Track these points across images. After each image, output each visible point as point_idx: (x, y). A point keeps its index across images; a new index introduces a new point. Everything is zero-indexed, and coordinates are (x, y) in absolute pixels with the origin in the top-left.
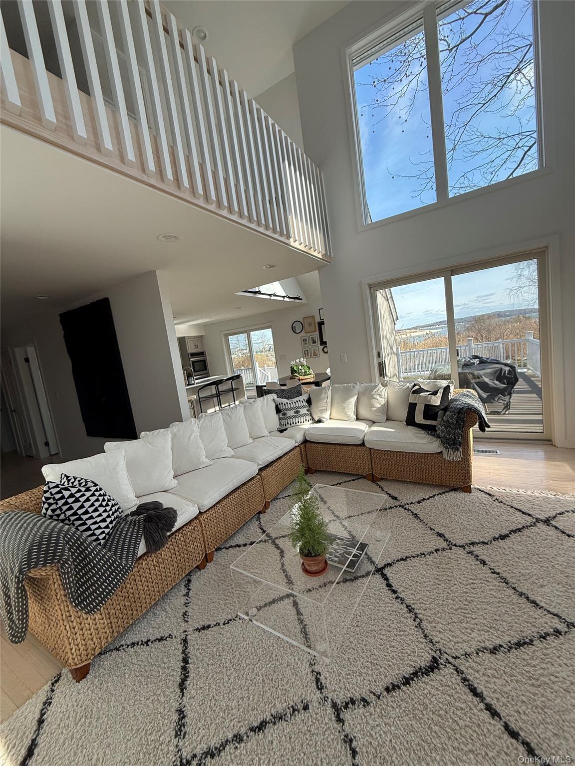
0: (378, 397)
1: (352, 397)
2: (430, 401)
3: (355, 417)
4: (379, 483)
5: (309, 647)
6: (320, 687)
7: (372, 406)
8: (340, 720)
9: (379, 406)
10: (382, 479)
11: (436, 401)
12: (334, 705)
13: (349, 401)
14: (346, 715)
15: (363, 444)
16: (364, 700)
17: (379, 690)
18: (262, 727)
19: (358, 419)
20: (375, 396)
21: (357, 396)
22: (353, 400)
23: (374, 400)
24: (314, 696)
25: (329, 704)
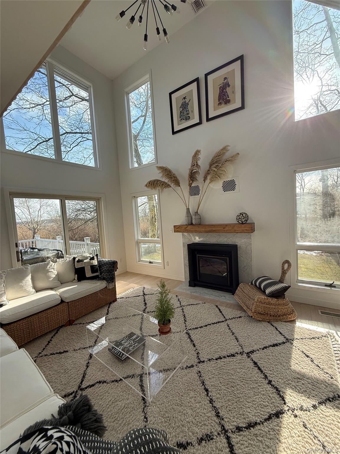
0: (52, 270)
1: (27, 276)
2: (92, 263)
3: (34, 290)
4: (75, 323)
5: (175, 369)
6: (192, 366)
7: (49, 277)
8: (204, 362)
9: (54, 276)
10: (76, 319)
11: (95, 262)
12: (199, 363)
13: (26, 280)
14: (202, 359)
15: (62, 301)
16: (197, 354)
17: (195, 349)
18: (207, 390)
19: (37, 291)
20: (50, 270)
21: (30, 275)
22: (29, 278)
23: (50, 273)
24: (195, 369)
25: (198, 364)
